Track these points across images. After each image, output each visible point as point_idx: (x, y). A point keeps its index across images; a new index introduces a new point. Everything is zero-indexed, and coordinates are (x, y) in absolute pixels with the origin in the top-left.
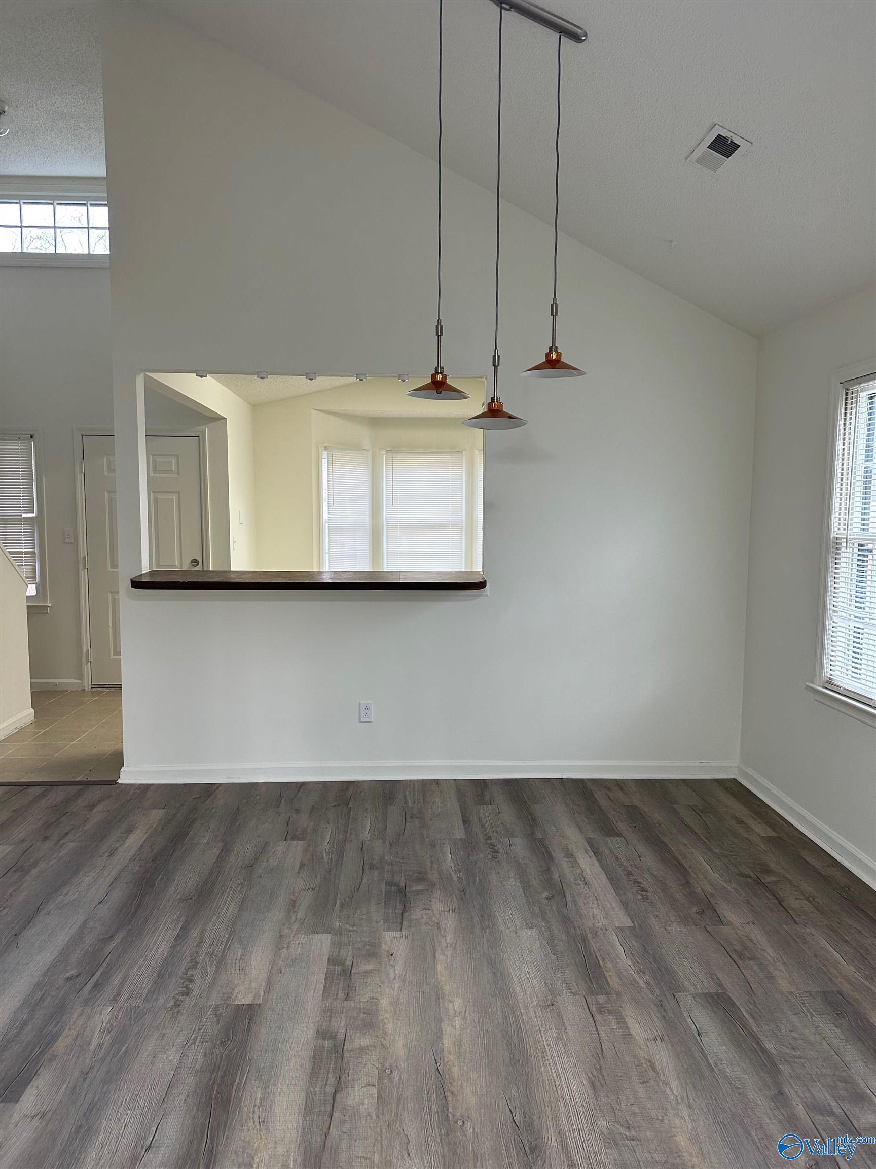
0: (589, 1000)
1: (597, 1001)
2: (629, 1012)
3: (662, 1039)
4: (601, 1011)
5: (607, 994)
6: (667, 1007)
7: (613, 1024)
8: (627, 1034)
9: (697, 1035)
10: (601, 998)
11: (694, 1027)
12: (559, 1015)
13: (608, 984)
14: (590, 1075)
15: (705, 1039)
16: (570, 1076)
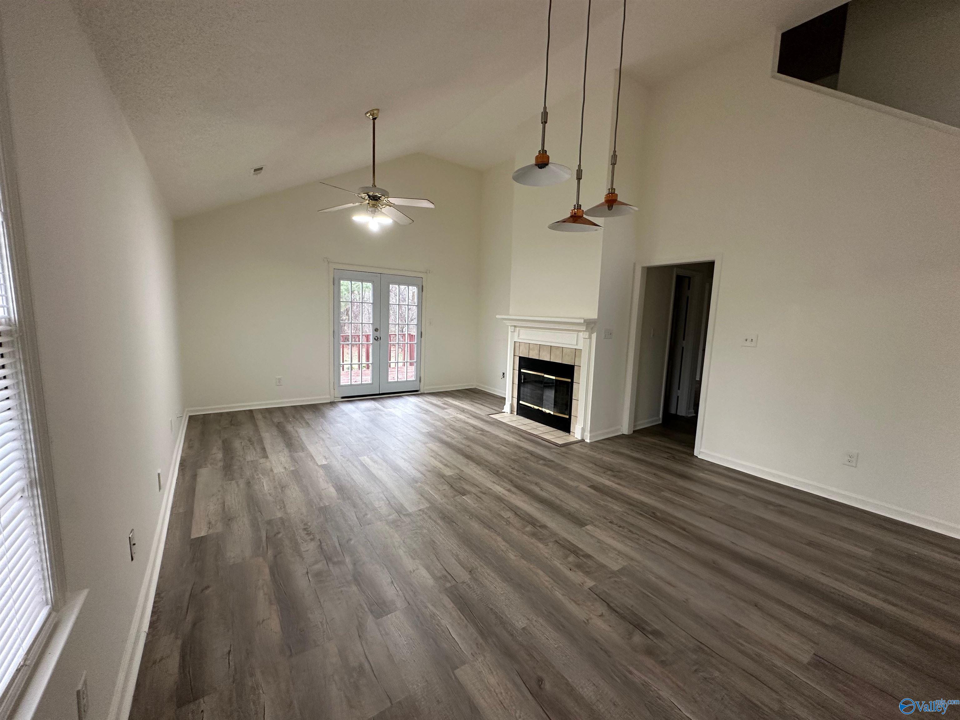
0: (454, 582)
1: (450, 582)
2: (430, 582)
3: (411, 572)
4: (445, 577)
5: (446, 589)
6: (411, 593)
7: (436, 572)
8: (428, 568)
9: (393, 581)
10: (448, 585)
11: (395, 586)
12: (463, 567)
13: (448, 596)
14: (437, 545)
15: (389, 580)
16: (444, 542)
